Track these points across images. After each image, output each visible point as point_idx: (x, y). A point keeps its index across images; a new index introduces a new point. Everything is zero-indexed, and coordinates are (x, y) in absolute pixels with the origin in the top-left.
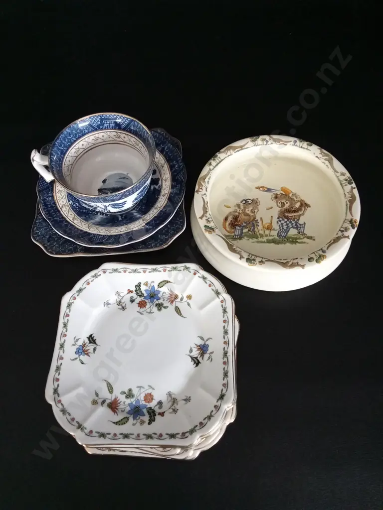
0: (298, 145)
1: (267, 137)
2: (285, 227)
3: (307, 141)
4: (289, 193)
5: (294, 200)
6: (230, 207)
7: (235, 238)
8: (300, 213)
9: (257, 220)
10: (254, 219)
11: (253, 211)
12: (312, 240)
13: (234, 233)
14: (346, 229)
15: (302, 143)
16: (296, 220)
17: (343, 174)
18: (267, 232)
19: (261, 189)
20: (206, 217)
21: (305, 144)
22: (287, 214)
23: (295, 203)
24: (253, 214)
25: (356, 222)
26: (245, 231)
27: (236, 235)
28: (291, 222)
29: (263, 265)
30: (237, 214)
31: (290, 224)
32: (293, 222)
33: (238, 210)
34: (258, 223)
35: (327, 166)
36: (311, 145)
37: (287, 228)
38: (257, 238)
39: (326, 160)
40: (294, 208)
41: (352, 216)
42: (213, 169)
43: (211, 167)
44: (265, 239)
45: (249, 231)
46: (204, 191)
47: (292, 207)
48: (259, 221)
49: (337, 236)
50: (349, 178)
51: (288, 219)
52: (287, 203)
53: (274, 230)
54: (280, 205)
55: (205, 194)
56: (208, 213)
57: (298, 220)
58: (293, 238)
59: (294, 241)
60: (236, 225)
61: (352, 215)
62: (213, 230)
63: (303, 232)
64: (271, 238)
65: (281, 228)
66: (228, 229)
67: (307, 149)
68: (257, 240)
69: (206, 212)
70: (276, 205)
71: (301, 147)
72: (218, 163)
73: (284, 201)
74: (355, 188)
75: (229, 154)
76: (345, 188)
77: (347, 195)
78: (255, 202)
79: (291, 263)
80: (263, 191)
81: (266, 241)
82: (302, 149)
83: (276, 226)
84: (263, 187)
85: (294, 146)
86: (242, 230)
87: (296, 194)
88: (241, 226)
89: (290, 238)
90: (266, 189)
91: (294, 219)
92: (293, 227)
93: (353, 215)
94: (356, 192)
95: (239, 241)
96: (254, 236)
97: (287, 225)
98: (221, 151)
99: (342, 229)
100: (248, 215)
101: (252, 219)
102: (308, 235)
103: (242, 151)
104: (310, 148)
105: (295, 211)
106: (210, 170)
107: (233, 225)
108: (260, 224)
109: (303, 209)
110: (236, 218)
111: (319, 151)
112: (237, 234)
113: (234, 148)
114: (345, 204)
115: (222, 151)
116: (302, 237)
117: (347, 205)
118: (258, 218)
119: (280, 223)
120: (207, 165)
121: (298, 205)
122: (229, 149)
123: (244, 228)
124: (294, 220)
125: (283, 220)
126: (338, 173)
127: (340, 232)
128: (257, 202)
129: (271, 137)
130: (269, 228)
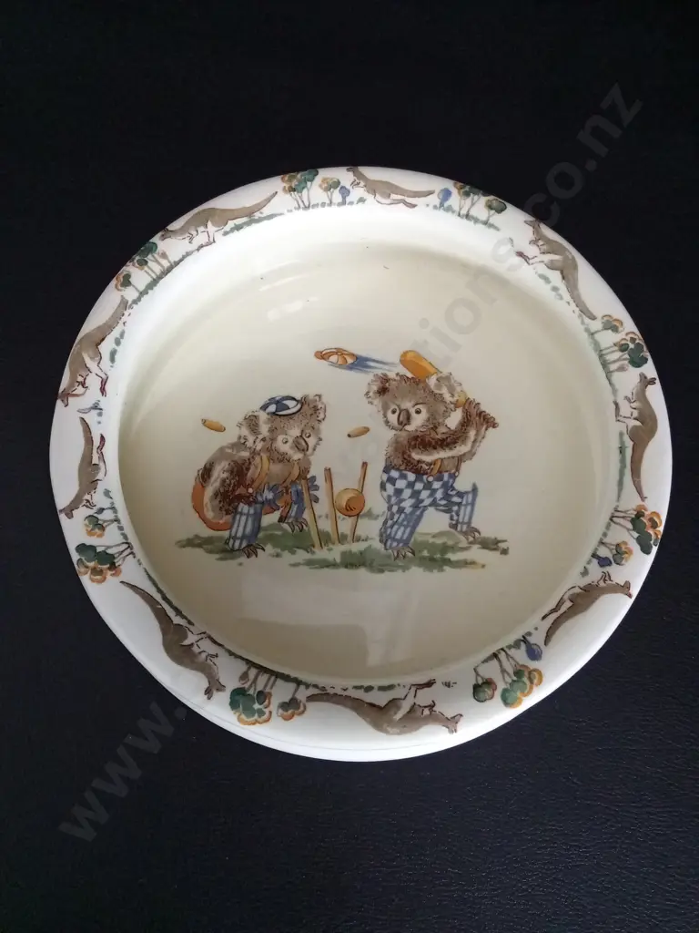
0: (456, 208)
1: (343, 175)
2: (408, 504)
3: (487, 192)
4: (429, 375)
5: (443, 401)
6: (220, 429)
7: (232, 550)
8: (461, 449)
9: (314, 478)
10: (303, 473)
11: (300, 445)
12: (497, 554)
13: (231, 528)
14: (620, 554)
15: (468, 201)
16: (446, 477)
17: (612, 325)
18: (345, 525)
19: (334, 358)
20: (90, 505)
21: (479, 204)
22: (416, 456)
23: (446, 414)
24: (297, 456)
25: (654, 525)
26: (269, 519)
27: (235, 538)
28: (428, 486)
29: (296, 718)
30: (246, 454)
31: (425, 494)
32: (437, 485)
33: (251, 439)
34: (317, 488)
35: (555, 289)
36: (500, 210)
37: (416, 506)
38: (308, 547)
39: (551, 266)
40: (442, 430)
41: (643, 498)
42: (135, 302)
43: (130, 294)
44: (335, 553)
45: (281, 520)
46: (93, 394)
47: (435, 428)
48: (320, 481)
49: (584, 582)
50: (633, 340)
51: (419, 473)
52: (418, 412)
53: (370, 515)
54: (393, 418)
55: (96, 407)
56: (101, 487)
57: (453, 476)
58: (432, 547)
59: (436, 558)
60: (240, 498)
61: (639, 491)
62: (113, 566)
63: (469, 523)
64: (356, 547)
65: (395, 509)
66: (210, 514)
67: (485, 223)
68: (308, 556)
69: (94, 483)
70: (382, 420)
71: (467, 216)
72: (160, 277)
73: (407, 405)
74: (652, 382)
75: (201, 238)
76: (616, 377)
77: (626, 409)
78: (310, 409)
79: (406, 707)
80: (340, 366)
81: (338, 560)
82: (472, 223)
83: (376, 501)
84: (339, 352)
85: (441, 213)
86: (257, 518)
87: (448, 378)
88: (255, 502)
89: (425, 545)
90: (350, 361)
91: (440, 472)
92: (434, 504)
93: (646, 493)
94: (656, 396)
95: (243, 559)
96: (299, 538)
97: (416, 494)
98: (171, 227)
99: (603, 552)
100: (283, 459)
101: (296, 472)
102: (483, 535)
103: (255, 227)
104: (497, 219)
105: (445, 443)
106: (124, 305)
107: (230, 499)
108: (322, 493)
109: (472, 433)
110: (239, 471)
111: (528, 233)
112: (239, 534)
113: (223, 217)
114: (615, 444)
115: (175, 225)
116: (463, 542)
117: (622, 450)
118: (316, 471)
119: (390, 487)
120: (114, 282)
121: (454, 420)
122: (202, 221)
123: (267, 507)
124: (440, 478)
125: (403, 477)
126: (594, 318)
127: (595, 561)
128: (316, 409)
129: (361, 176)
130: (354, 508)
